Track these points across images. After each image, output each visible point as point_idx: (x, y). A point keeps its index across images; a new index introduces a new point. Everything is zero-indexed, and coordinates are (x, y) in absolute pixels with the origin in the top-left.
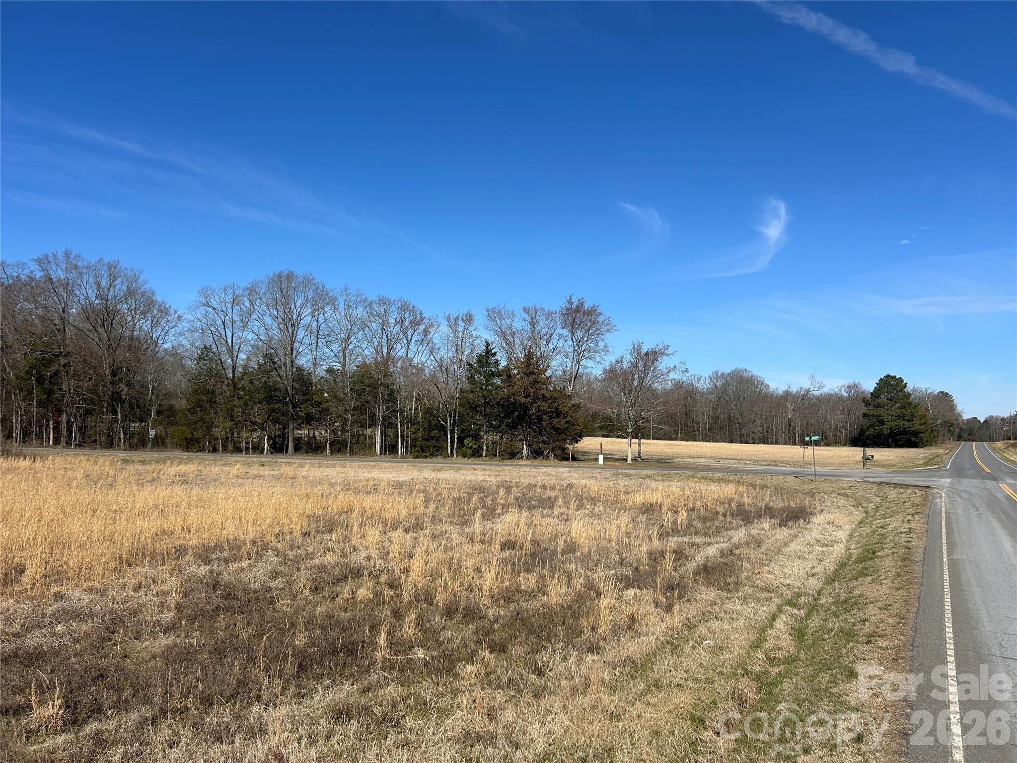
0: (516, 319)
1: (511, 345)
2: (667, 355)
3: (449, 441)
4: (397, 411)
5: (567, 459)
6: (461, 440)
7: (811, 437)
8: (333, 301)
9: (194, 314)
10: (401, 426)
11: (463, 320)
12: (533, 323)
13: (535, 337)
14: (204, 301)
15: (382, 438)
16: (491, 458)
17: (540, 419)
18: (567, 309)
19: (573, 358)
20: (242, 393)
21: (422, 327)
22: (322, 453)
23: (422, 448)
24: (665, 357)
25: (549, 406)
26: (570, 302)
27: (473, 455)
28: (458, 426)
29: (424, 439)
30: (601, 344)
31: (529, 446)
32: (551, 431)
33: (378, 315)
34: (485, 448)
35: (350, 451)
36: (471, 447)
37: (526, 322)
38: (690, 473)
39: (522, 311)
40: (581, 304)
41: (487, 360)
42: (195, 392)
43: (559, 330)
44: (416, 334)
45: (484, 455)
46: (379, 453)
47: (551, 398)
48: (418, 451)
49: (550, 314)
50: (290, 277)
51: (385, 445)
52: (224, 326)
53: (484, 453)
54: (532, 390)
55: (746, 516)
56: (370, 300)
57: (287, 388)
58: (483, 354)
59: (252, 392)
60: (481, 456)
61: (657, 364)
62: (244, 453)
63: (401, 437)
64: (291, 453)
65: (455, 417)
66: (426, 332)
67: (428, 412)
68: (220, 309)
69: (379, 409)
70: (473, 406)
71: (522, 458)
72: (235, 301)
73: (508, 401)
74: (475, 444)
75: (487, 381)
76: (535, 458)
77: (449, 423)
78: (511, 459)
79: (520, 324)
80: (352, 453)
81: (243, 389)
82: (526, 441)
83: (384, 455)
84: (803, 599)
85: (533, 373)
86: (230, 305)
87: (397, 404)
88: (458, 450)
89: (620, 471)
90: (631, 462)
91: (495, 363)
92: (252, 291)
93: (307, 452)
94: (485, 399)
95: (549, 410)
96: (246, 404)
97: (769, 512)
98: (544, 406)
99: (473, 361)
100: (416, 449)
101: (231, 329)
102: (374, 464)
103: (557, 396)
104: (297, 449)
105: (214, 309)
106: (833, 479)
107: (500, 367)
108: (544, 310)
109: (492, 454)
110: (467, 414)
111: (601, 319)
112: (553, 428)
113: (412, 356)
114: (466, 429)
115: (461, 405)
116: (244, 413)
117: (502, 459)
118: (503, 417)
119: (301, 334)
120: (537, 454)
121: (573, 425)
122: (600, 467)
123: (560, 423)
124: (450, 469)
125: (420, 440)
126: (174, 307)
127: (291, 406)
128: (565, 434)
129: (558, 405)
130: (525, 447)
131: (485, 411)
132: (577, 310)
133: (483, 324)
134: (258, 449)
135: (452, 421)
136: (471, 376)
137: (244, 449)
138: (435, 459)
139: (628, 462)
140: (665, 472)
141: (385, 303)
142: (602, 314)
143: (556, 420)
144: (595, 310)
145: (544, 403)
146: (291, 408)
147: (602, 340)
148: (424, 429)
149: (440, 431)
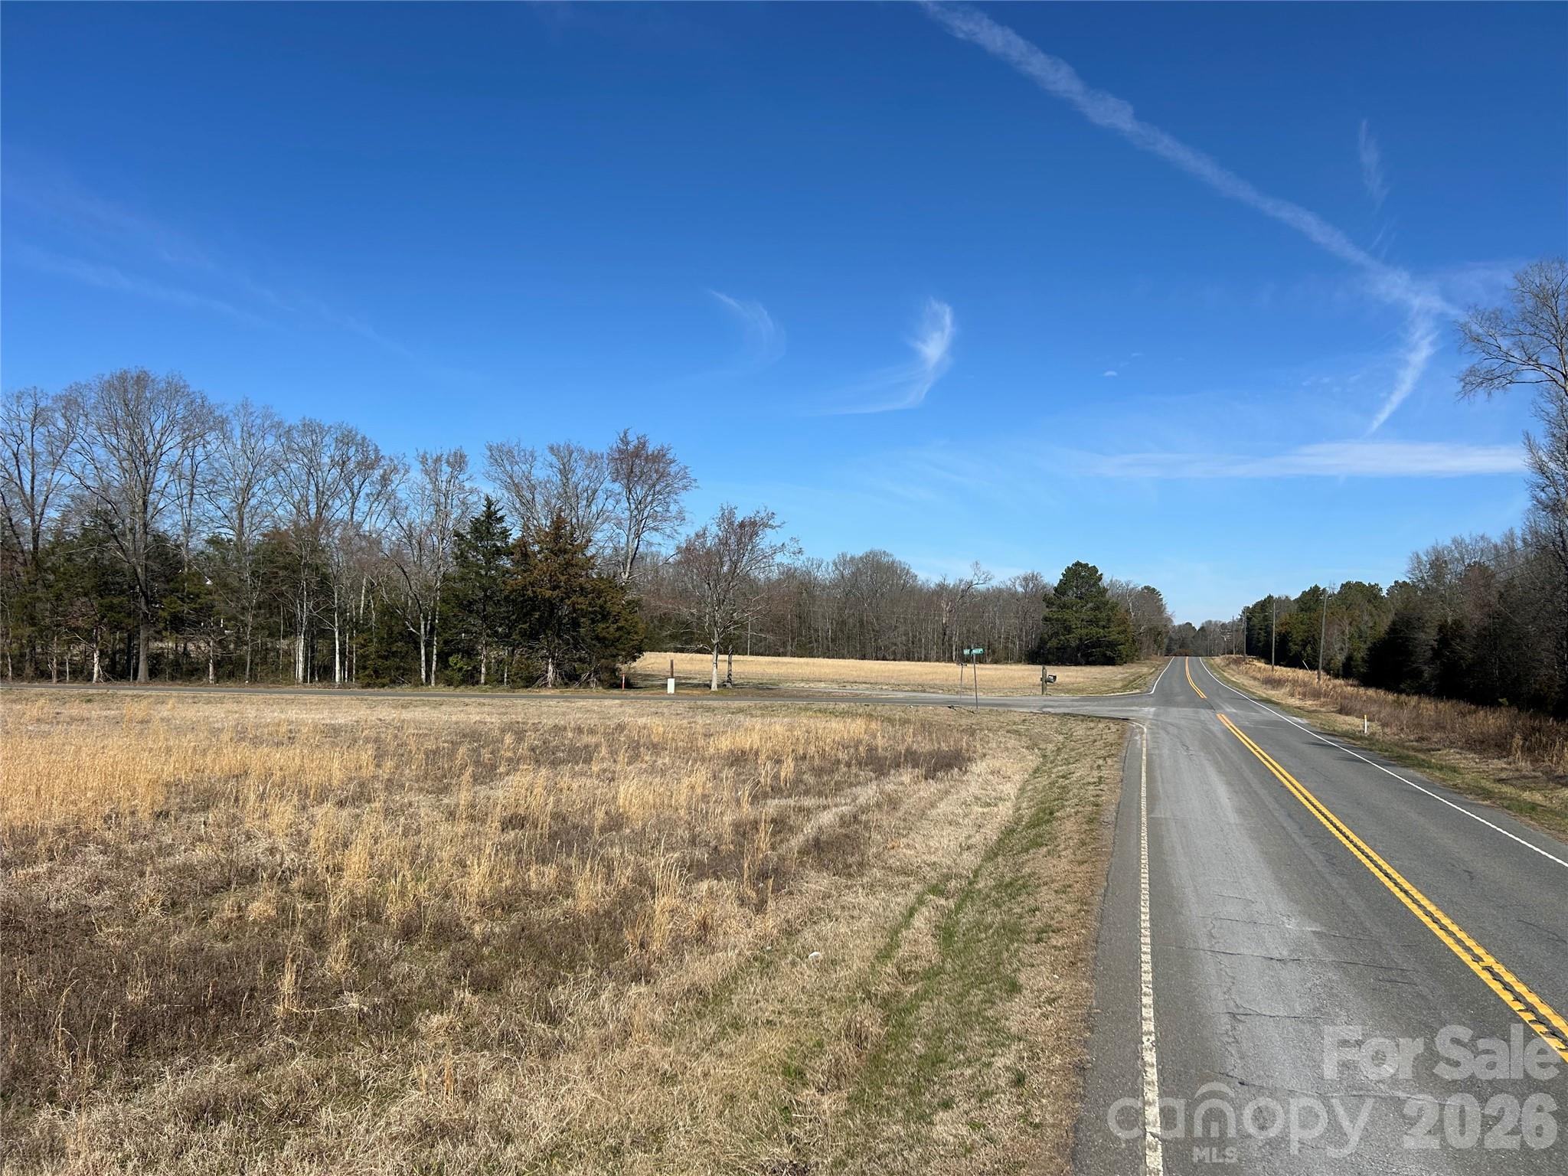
0: (538, 464)
1: (529, 505)
2: (772, 527)
3: (423, 658)
4: (332, 611)
5: (619, 686)
6: (443, 658)
7: (971, 650)
8: (221, 424)
10: (340, 634)
11: (448, 462)
12: (565, 472)
13: (569, 494)
15: (307, 654)
16: (495, 687)
17: (576, 624)
18: (621, 452)
19: (630, 529)
20: (51, 577)
21: (377, 473)
22: (200, 679)
23: (376, 671)
24: (768, 531)
25: (590, 603)
26: (625, 441)
27: (463, 682)
28: (438, 635)
29: (380, 657)
30: (673, 508)
31: (557, 666)
32: (594, 642)
33: (301, 450)
34: (483, 670)
35: (250, 676)
36: (460, 669)
37: (555, 469)
38: (802, 704)
39: (547, 452)
40: (642, 445)
41: (488, 529)
43: (608, 484)
44: (367, 483)
45: (483, 681)
46: (301, 679)
47: (593, 591)
48: (369, 676)
49: (593, 458)
50: (142, 381)
51: (313, 669)
52: (17, 462)
53: (483, 677)
54: (563, 578)
55: (878, 764)
56: (287, 425)
57: (135, 570)
58: (482, 519)
59: (71, 576)
60: (478, 682)
61: (756, 540)
62: (55, 680)
63: (340, 653)
64: (143, 680)
65: (433, 620)
66: (385, 480)
67: (388, 611)
68: (9, 431)
69: (302, 606)
70: (465, 602)
71: (546, 685)
72: (38, 418)
73: (524, 595)
74: (468, 664)
75: (488, 562)
76: (567, 685)
77: (423, 630)
78: (527, 687)
79: (543, 472)
80: (254, 679)
81: (54, 570)
82: (553, 659)
83: (311, 682)
84: (953, 884)
85: (565, 552)
86: (26, 425)
87: (334, 598)
88: (439, 673)
89: (699, 703)
90: (716, 689)
91: (501, 533)
92: (70, 404)
93: (173, 678)
94: (486, 592)
95: (590, 609)
96: (59, 597)
97: (911, 758)
98: (583, 603)
99: (465, 530)
100: (367, 673)
101: (30, 467)
102: (293, 696)
103: (603, 587)
104: (154, 673)
106: (1001, 709)
108: (581, 451)
109: (496, 680)
110: (454, 616)
111: (673, 469)
112: (597, 638)
113: (361, 519)
114: (452, 641)
115: (444, 600)
116: (54, 612)
117: (513, 688)
118: (515, 621)
119: (162, 478)
120: (570, 679)
121: (629, 633)
122: (670, 698)
123: (608, 629)
124: (424, 705)
125: (372, 657)
127: (143, 600)
128: (616, 647)
129: (605, 602)
130: (550, 668)
131: (484, 610)
132: (636, 454)
133: (483, 471)
134: (80, 673)
135: (428, 627)
136: (462, 553)
137: (54, 674)
138: (398, 688)
139: (713, 689)
140: (767, 703)
141: (313, 431)
142: (674, 461)
143: (601, 625)
144: (664, 456)
145: (582, 598)
146: (143, 603)
147: (676, 501)
148: (381, 640)
149: (407, 643)
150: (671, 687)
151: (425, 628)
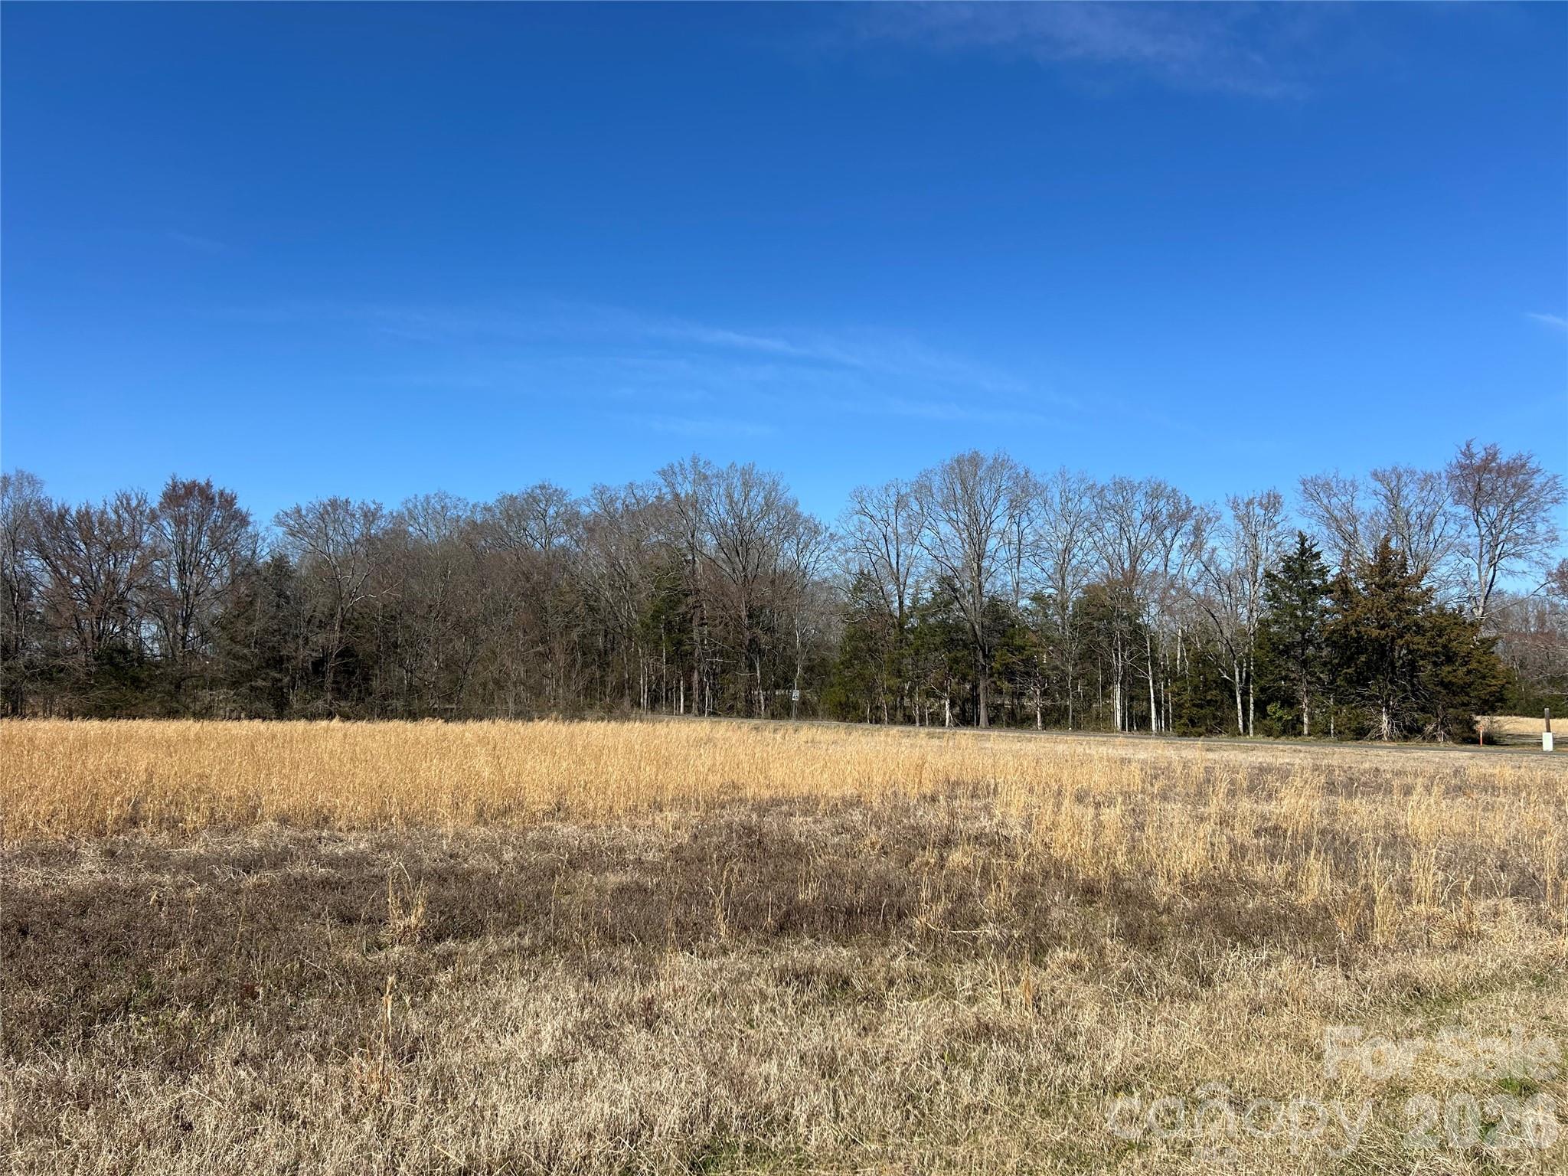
0: (1361, 494)
1: (1350, 538)
3: (1239, 707)
4: (1146, 659)
5: (1475, 741)
6: (1260, 707)
8: (1041, 491)
9: (845, 527)
10: (1154, 682)
11: (1261, 504)
12: (1394, 499)
13: (1398, 522)
14: (858, 507)
15: (1124, 704)
16: (1319, 738)
17: (1413, 667)
18: (1462, 467)
19: (1481, 557)
20: (911, 637)
21: (1189, 526)
22: (1030, 725)
23: (1191, 721)
25: (1429, 643)
26: (1468, 454)
27: (1284, 732)
28: (1254, 682)
29: (1194, 705)
30: (1541, 528)
31: (1393, 716)
32: (1438, 688)
33: (1112, 507)
34: (1306, 720)
35: (1073, 723)
36: (1280, 719)
37: (1379, 496)
39: (1369, 478)
40: (1492, 457)
41: (1302, 567)
42: (851, 637)
43: (1448, 507)
44: (1178, 535)
45: (1306, 732)
46: (1120, 727)
47: (1432, 629)
48: (1185, 725)
49: (1428, 478)
50: (975, 461)
51: (1131, 718)
52: (886, 542)
53: (1306, 728)
54: (1392, 615)
56: (1099, 486)
57: (973, 627)
58: (1295, 557)
59: (926, 635)
60: (1300, 733)
62: (918, 724)
63: (1155, 702)
64: (984, 726)
65: (1248, 666)
66: (1197, 531)
67: (1201, 660)
68: (880, 518)
69: (1117, 655)
70: (1281, 647)
71: (1380, 737)
72: (901, 503)
73: (1346, 637)
74: (1289, 714)
75: (1304, 602)
76: (1406, 738)
77: (1237, 677)
78: (1358, 739)
79: (1368, 504)
80: (1077, 727)
81: (912, 630)
82: (1387, 707)
83: (1129, 730)
85: (1395, 585)
86: (892, 511)
87: (1146, 647)
88: (1256, 723)
91: (1318, 570)
92: (922, 489)
93: (1008, 725)
94: (1303, 634)
95: (1430, 649)
96: (917, 652)
98: (1420, 643)
99: (1277, 570)
100: (1182, 721)
101: (895, 546)
102: (1105, 739)
103: (1445, 624)
104: (993, 722)
105: (871, 517)
107: (1330, 579)
108: (1413, 473)
109: (1321, 732)
110: (1270, 661)
111: (1538, 481)
112: (1442, 683)
113: (1175, 572)
114: (1269, 688)
115: (1260, 647)
116: (915, 665)
117: (1341, 740)
118: (1338, 664)
119: (992, 543)
120: (1409, 732)
121: (1484, 677)
122: (1547, 753)
123: (1458, 674)
124: (1233, 749)
125: (1187, 706)
126: (825, 522)
127: (981, 653)
128: (1468, 694)
129: (1450, 641)
130: (1385, 718)
131: (1303, 654)
132: (1484, 467)
133: (1297, 507)
134: (937, 720)
135: (1244, 675)
136: (1274, 594)
137: (917, 719)
138: (1214, 738)
141: (1123, 488)
142: (1539, 471)
143: (1446, 669)
144: (1523, 466)
145: (1419, 637)
146: (981, 657)
147: (1544, 520)
148: (1196, 689)
149: (1222, 692)
150: (1548, 744)
151: (1240, 676)
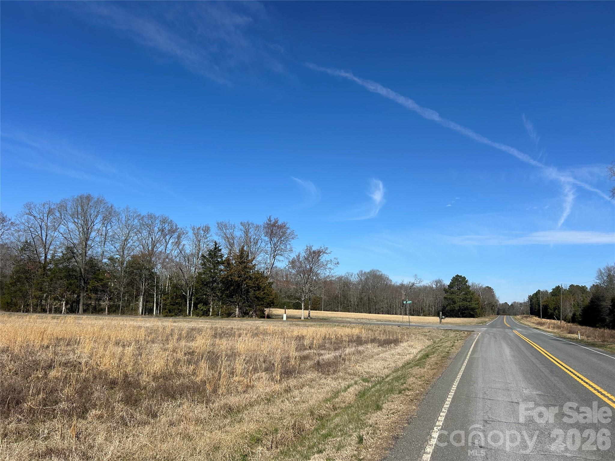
0: (236, 230)
1: (232, 245)
2: (326, 253)
3: (188, 305)
4: (154, 286)
5: (264, 317)
6: (196, 305)
7: (407, 302)
9: (20, 220)
10: (156, 295)
11: (203, 230)
12: (246, 232)
13: (247, 241)
14: (28, 211)
15: (143, 304)
16: (215, 317)
17: (248, 291)
18: (268, 224)
19: (271, 255)
20: (49, 273)
21: (176, 235)
22: (102, 313)
23: (170, 311)
24: (325, 255)
25: (253, 283)
26: (270, 221)
27: (203, 315)
28: (194, 296)
29: (171, 305)
30: (288, 247)
31: (240, 309)
32: (255, 299)
33: (147, 225)
34: (211, 310)
35: (121, 312)
36: (202, 310)
37: (242, 231)
38: (337, 324)
39: (239, 225)
40: (276, 222)
41: (215, 254)
42: (17, 272)
43: (263, 237)
44: (171, 238)
45: (211, 315)
46: (141, 313)
47: (255, 278)
49: (258, 226)
50: (89, 198)
51: (145, 310)
52: (41, 229)
53: (211, 313)
54: (243, 273)
56: (142, 215)
57: (80, 269)
58: (213, 250)
59: (57, 272)
60: (209, 315)
61: (320, 258)
62: (48, 313)
63: (156, 303)
64: (81, 313)
65: (193, 290)
66: (179, 237)
67: (175, 287)
68: (39, 218)
69: (142, 284)
70: (205, 283)
71: (235, 316)
72: (50, 212)
73: (227, 280)
74: (205, 308)
75: (214, 267)
76: (243, 317)
77: (188, 294)
78: (228, 317)
79: (238, 233)
80: (123, 313)
81: (50, 270)
82: (238, 306)
83: (145, 315)
85: (244, 262)
86: (46, 215)
87: (155, 281)
88: (194, 311)
89: (294, 323)
90: (303, 319)
91: (220, 255)
92: (62, 207)
93: (92, 313)
94: (213, 279)
95: (253, 285)
96: (51, 280)
98: (251, 283)
99: (206, 254)
100: (166, 311)
101: (46, 231)
102: (134, 318)
103: (259, 277)
104: (85, 311)
105: (34, 217)
106: (420, 328)
107: (224, 259)
108: (253, 224)
109: (216, 315)
110: (200, 288)
111: (289, 231)
112: (256, 297)
113: (169, 252)
114: (199, 298)
115: (198, 282)
116: (50, 285)
117: (222, 317)
118: (224, 290)
119: (93, 234)
120: (245, 314)
121: (268, 295)
122: (284, 322)
123: (261, 294)
125: (168, 305)
126: (9, 216)
127: (83, 281)
128: (263, 301)
129: (259, 282)
130: (237, 309)
131: (212, 286)
132: (274, 225)
133: (215, 232)
134: (58, 311)
135: (191, 293)
136: (204, 263)
137: (48, 310)
138: (177, 317)
140: (322, 323)
141: (152, 218)
142: (289, 228)
143: (258, 292)
144: (285, 226)
145: (250, 281)
146: (83, 283)
147: (289, 244)
148: (172, 298)
149: (182, 299)
150: (285, 319)
151: (189, 293)
